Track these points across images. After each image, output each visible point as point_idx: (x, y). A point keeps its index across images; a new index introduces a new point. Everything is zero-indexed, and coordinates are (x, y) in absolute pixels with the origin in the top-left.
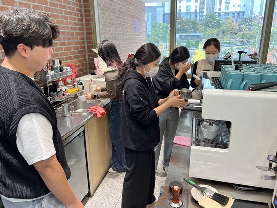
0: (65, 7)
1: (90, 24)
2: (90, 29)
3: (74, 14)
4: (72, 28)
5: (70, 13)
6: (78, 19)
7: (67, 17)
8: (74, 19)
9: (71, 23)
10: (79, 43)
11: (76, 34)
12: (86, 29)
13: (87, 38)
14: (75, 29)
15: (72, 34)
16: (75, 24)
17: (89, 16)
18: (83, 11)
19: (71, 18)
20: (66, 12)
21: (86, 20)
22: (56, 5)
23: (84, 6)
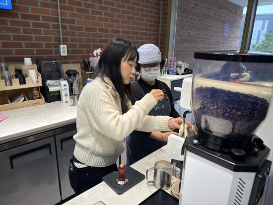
0: (142, 10)
1: (166, 26)
2: (165, 31)
3: (151, 17)
4: (146, 29)
6: (154, 21)
7: (143, 19)
8: (150, 21)
9: (146, 25)
11: (150, 34)
12: (162, 31)
13: (161, 39)
14: (150, 30)
15: (146, 34)
16: (150, 25)
17: (166, 18)
18: (161, 14)
19: (147, 20)
20: (143, 15)
21: (163, 23)
22: (134, 9)
23: (163, 9)
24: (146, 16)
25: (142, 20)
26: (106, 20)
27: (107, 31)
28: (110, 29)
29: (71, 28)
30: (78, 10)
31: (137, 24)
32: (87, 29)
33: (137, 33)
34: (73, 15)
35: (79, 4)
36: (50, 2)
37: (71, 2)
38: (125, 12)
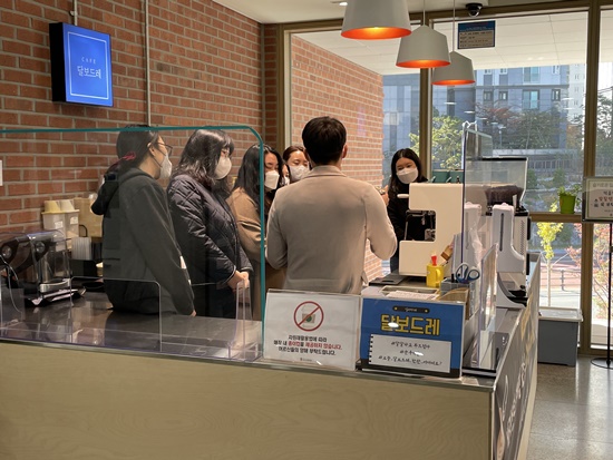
0: (239, 94)
1: (274, 122)
2: (274, 130)
6: (254, 112)
7: (240, 109)
8: (250, 113)
9: (245, 120)
12: (267, 130)
16: (251, 121)
17: (274, 107)
18: (264, 99)
19: (245, 112)
20: (240, 103)
21: (268, 115)
22: (228, 92)
23: (267, 91)
24: (244, 104)
25: (239, 111)
30: (167, 100)
35: (167, 90)
36: (138, 89)
37: (159, 88)
38: (218, 99)
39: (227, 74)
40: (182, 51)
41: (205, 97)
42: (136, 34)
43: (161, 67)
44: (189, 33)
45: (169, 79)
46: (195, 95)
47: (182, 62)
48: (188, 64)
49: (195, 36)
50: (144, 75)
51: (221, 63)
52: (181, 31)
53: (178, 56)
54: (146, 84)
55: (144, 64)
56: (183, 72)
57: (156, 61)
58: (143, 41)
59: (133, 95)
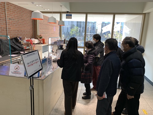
1: (35, 29)
2: (35, 30)
3: (31, 26)
4: (30, 30)
5: (29, 25)
10: (31, 34)
11: (31, 31)
13: (34, 33)
14: (31, 30)
15: (29, 31)
16: (31, 28)
18: (33, 25)
19: (29, 27)
20: (28, 25)
21: (34, 28)
22: (25, 23)
23: (34, 23)
26: (19, 27)
27: (19, 31)
28: (20, 30)
29: (10, 30)
30: (11, 25)
31: (27, 28)
32: (14, 31)
33: (27, 31)
34: (10, 26)
35: (12, 23)
36: (5, 23)
37: (10, 23)
38: (23, 25)
39: (25, 20)
40: (15, 16)
41: (20, 24)
42: (4, 13)
43: (10, 19)
44: (16, 13)
45: (12, 21)
46: (18, 24)
47: (15, 18)
48: (16, 18)
49: (18, 13)
50: (6, 20)
51: (24, 18)
52: (14, 12)
53: (14, 17)
54: (6, 22)
55: (6, 18)
56: (15, 20)
57: (8, 18)
58: (5, 14)
59: (3, 24)
